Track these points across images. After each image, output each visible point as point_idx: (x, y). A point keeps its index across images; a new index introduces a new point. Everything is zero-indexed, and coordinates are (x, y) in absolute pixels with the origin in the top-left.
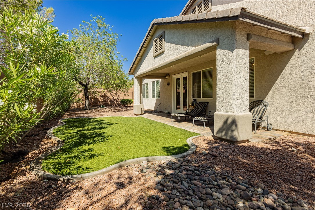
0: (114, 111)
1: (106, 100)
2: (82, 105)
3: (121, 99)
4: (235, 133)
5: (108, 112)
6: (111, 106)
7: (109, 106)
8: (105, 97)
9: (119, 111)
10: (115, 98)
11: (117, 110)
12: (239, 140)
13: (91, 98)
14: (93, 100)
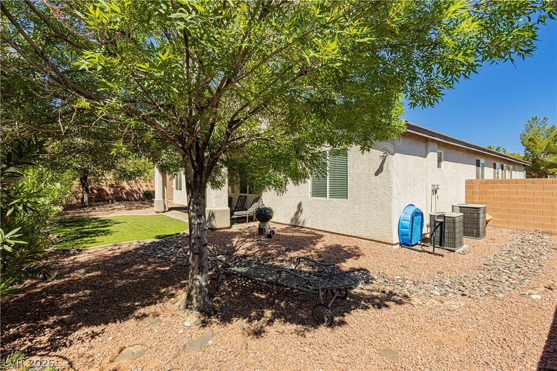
0: (129, 208)
1: (118, 192)
2: (75, 200)
3: (145, 190)
4: (213, 222)
5: (120, 209)
6: (128, 200)
7: (124, 200)
8: (117, 187)
9: (137, 208)
10: (134, 188)
11: (134, 207)
12: (216, 227)
13: (92, 189)
14: (95, 192)
